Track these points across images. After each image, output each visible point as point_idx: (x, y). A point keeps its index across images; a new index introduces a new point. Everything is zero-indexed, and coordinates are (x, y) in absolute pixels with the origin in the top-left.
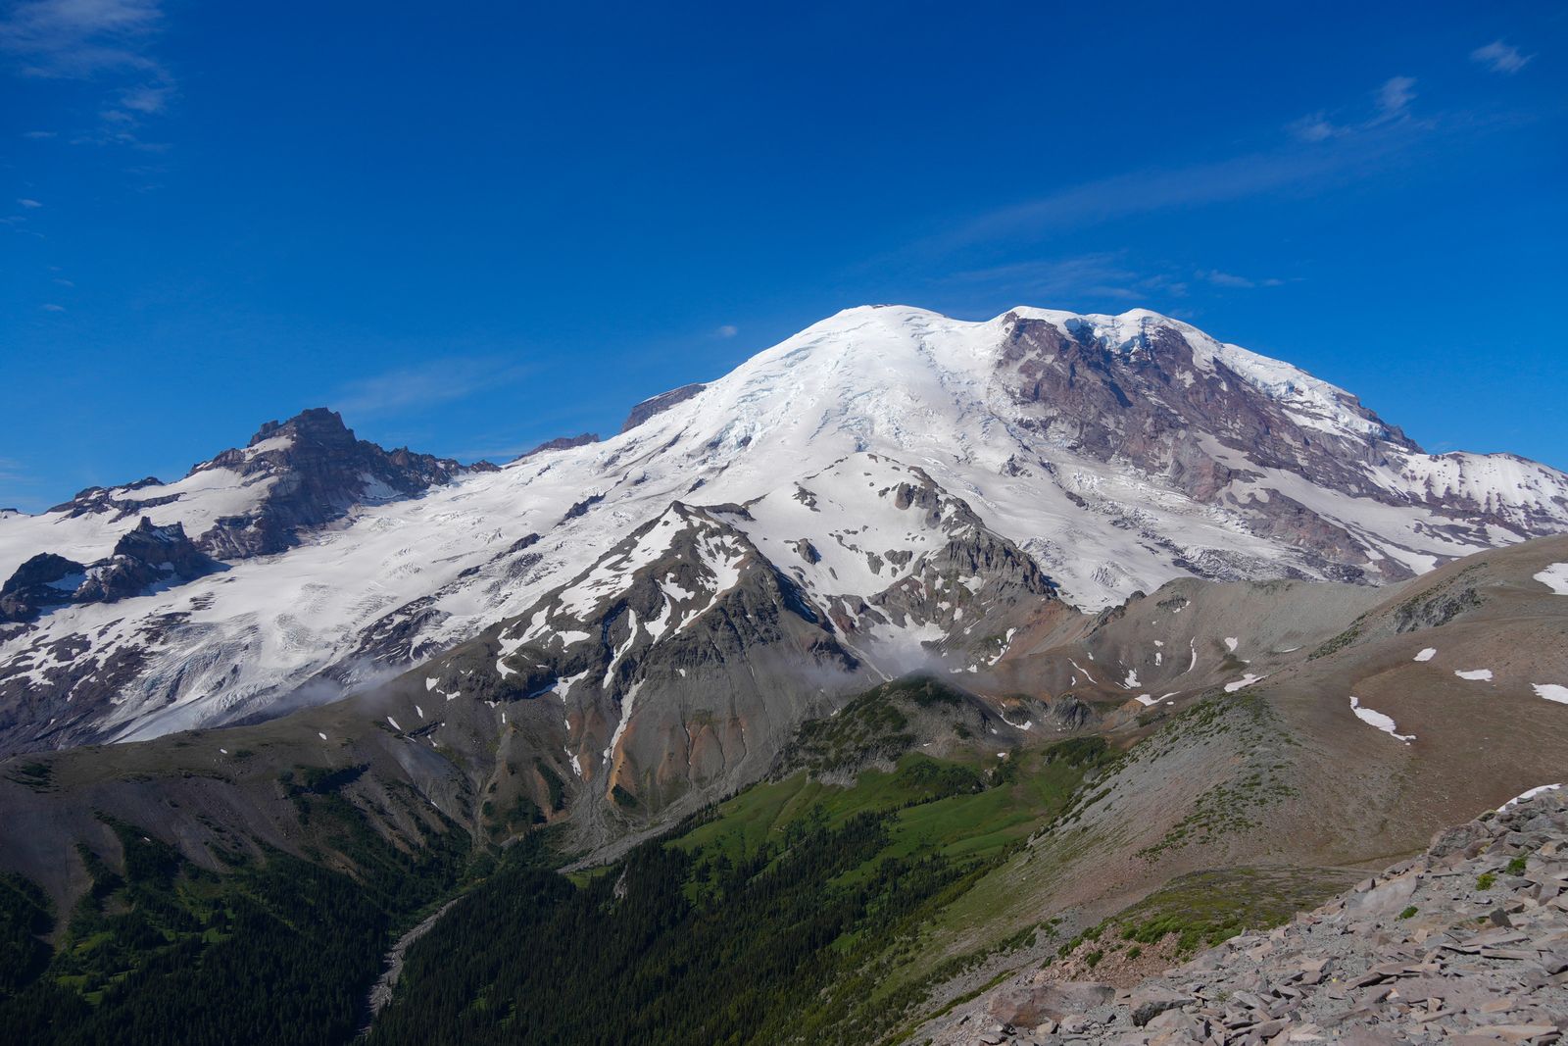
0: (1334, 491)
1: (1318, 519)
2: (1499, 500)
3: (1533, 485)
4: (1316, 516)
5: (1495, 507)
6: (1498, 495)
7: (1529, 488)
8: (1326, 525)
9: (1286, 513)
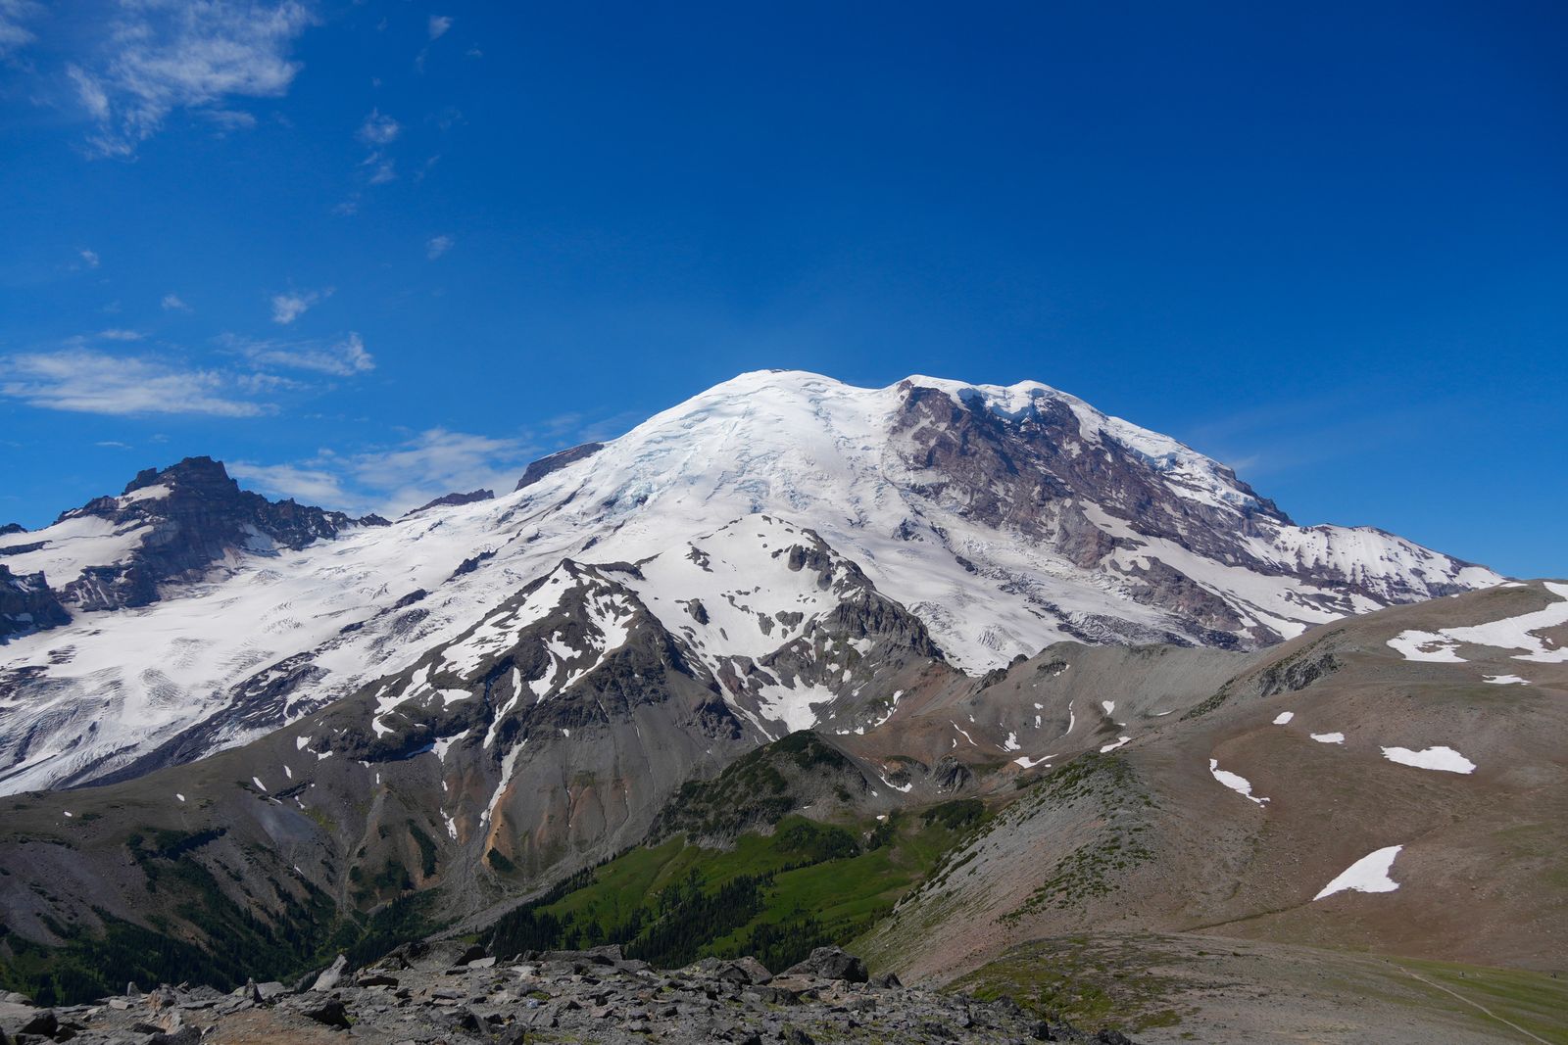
0: (1211, 560)
1: (1196, 586)
2: (1363, 571)
3: (1394, 557)
4: (1193, 584)
5: (1360, 578)
6: (1363, 566)
7: (1390, 560)
8: (1203, 593)
9: (1166, 580)
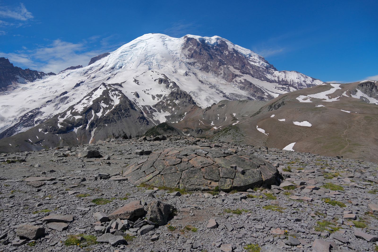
0: (258, 79)
1: (255, 86)
2: (292, 81)
3: (299, 78)
4: (254, 85)
5: (292, 83)
6: (292, 80)
7: (299, 79)
8: (256, 87)
9: (248, 84)
